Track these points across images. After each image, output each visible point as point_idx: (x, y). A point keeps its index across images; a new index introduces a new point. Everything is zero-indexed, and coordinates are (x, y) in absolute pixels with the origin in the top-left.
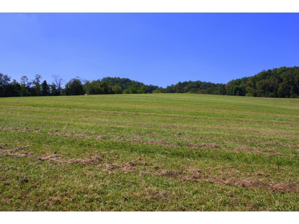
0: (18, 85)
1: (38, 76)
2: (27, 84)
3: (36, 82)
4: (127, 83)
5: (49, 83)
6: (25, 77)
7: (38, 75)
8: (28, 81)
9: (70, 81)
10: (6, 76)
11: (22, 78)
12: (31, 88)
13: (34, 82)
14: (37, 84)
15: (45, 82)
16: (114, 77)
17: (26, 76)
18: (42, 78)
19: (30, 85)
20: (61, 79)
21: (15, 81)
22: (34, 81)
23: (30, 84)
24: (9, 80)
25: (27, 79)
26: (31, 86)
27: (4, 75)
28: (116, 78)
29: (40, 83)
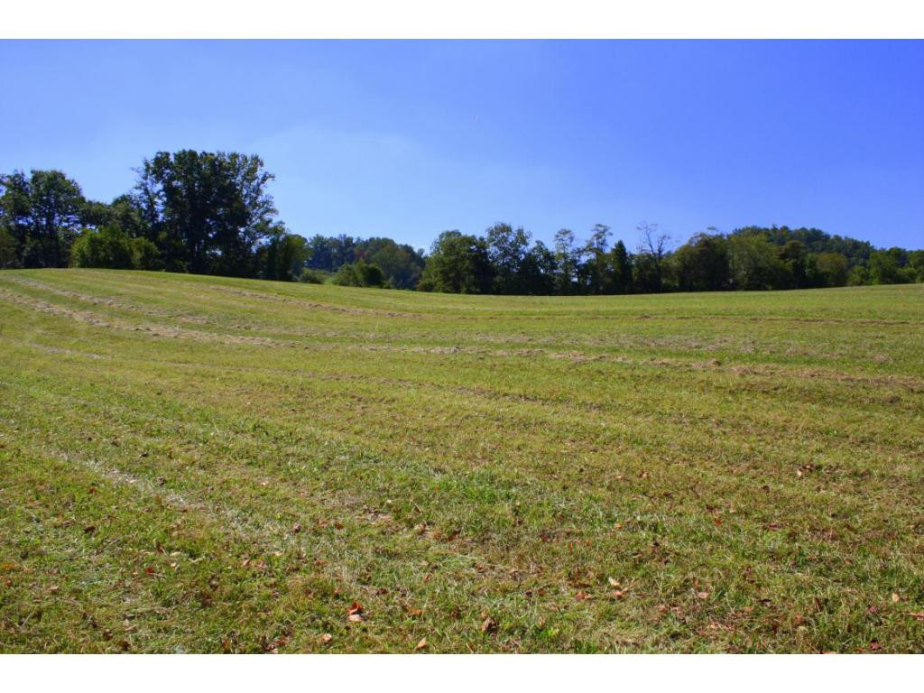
0: (549, 257)
1: (602, 229)
2: (572, 253)
3: (595, 246)
5: (632, 248)
6: (565, 232)
7: (600, 225)
8: (574, 242)
9: (691, 241)
10: (520, 232)
11: (557, 236)
12: (585, 265)
13: (589, 248)
14: (599, 252)
15: (620, 246)
17: (567, 229)
18: (611, 234)
19: (579, 257)
20: (664, 237)
21: (542, 244)
22: (592, 244)
23: (580, 252)
24: (526, 244)
25: (572, 239)
26: (584, 259)
27: (515, 229)
29: (608, 250)
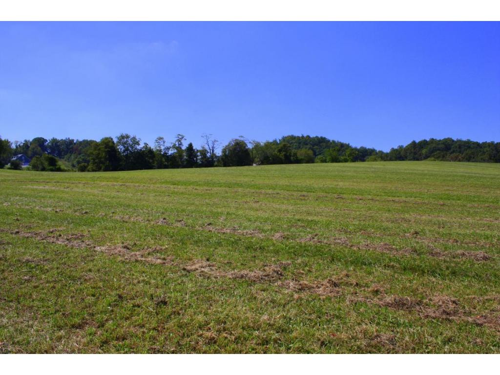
0: (150, 151)
1: (180, 137)
2: (164, 149)
3: (177, 145)
4: (321, 144)
5: (197, 147)
6: (161, 138)
7: (180, 135)
8: (165, 144)
9: (230, 144)
10: (134, 138)
11: (156, 141)
12: (170, 155)
13: (174, 147)
14: (179, 148)
15: (191, 145)
16: (301, 136)
17: (162, 137)
18: (185, 139)
19: (168, 151)
20: (215, 141)
21: (147, 145)
22: (175, 145)
23: (168, 149)
24: (139, 145)
25: (164, 142)
26: (170, 152)
27: (132, 136)
28: (303, 137)
29: (184, 148)
